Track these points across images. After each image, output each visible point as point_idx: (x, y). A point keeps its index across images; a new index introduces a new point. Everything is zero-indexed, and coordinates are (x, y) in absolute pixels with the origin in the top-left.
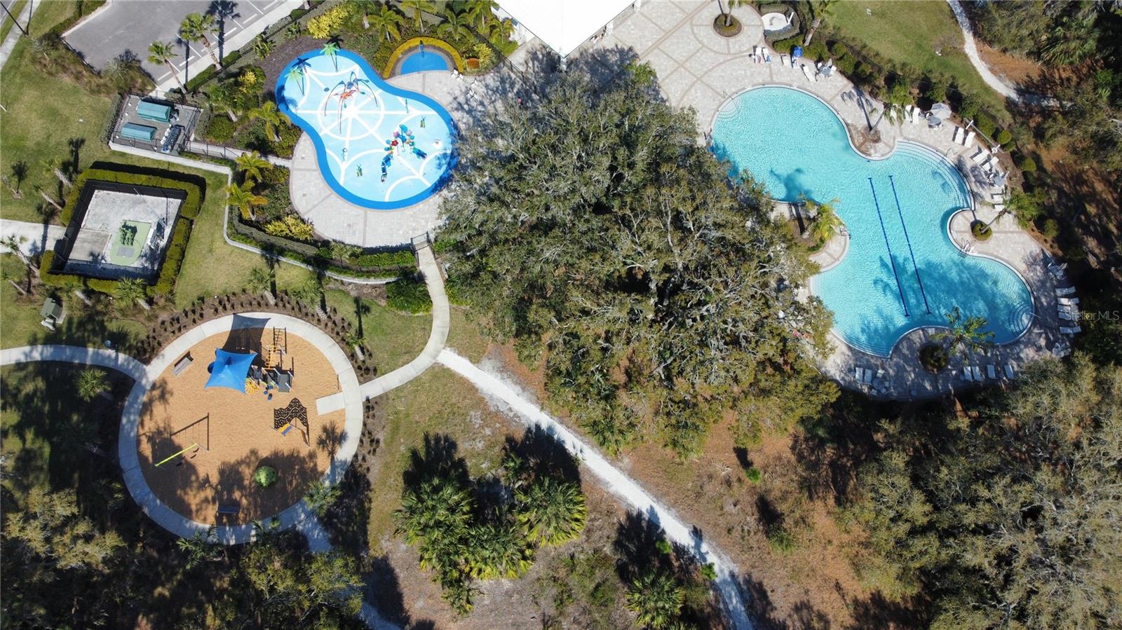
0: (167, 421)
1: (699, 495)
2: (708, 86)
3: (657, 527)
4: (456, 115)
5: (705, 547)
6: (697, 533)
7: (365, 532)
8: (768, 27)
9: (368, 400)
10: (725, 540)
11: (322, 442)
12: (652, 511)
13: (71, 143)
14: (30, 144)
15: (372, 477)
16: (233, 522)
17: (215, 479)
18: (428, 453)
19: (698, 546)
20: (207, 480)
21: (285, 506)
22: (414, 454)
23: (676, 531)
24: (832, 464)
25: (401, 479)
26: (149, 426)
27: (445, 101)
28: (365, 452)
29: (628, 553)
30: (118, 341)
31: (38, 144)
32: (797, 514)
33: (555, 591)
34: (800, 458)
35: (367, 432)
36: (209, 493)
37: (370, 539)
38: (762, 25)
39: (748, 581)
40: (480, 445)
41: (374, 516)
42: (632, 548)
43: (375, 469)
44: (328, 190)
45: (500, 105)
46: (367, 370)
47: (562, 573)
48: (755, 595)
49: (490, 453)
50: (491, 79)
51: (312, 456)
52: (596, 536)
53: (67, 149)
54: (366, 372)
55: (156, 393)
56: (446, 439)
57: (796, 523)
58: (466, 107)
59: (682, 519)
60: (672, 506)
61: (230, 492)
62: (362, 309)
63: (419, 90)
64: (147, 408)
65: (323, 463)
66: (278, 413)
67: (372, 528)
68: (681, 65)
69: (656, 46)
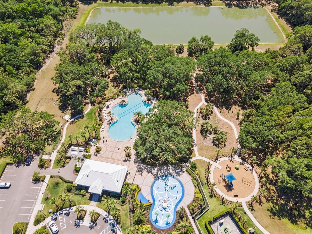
9: (214, 161)
44: (185, 195)
63: (150, 195)
68: (113, 152)
69: (111, 158)
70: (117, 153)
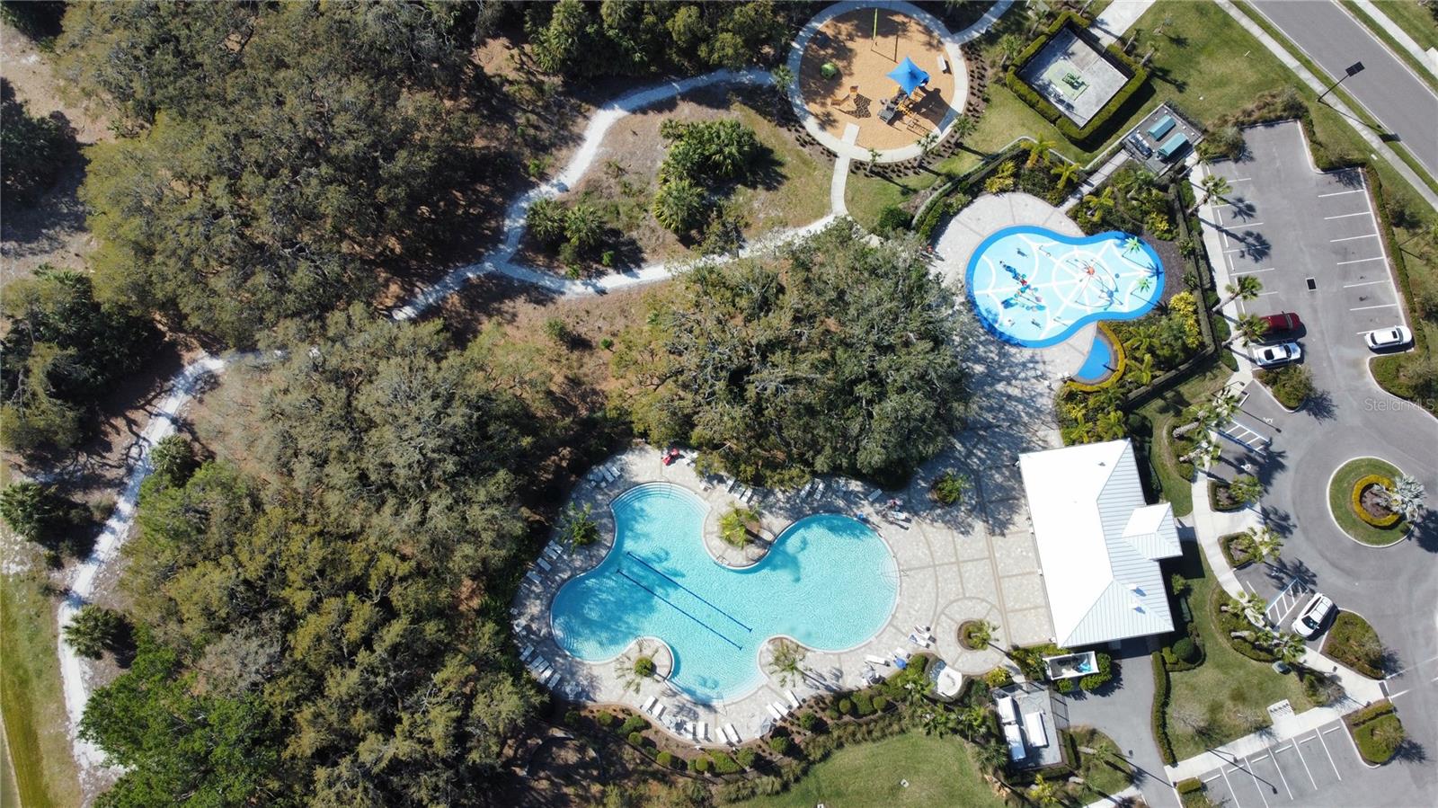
0: (911, 39)
1: (623, 311)
2: (924, 567)
3: (624, 272)
4: (1027, 353)
5: (590, 289)
6: (602, 292)
7: (751, 107)
8: (947, 670)
9: (836, 156)
10: (585, 306)
11: (828, 115)
12: (636, 276)
13: (1185, 84)
14: (1202, 58)
15: (784, 130)
16: (813, 40)
17: (849, 44)
18: (776, 172)
19: (594, 286)
20: (851, 39)
21: (801, 72)
22: (781, 164)
23: (614, 281)
24: (575, 408)
25: (770, 146)
26: (913, 26)
27: (1048, 354)
28: (803, 135)
29: (623, 244)
30: (991, 38)
31: (1198, 63)
32: (564, 361)
33: (635, 188)
34: (594, 392)
35: (813, 142)
36: (842, 37)
37: (746, 108)
38: (952, 667)
39: (552, 300)
40: (756, 205)
41: (760, 118)
42: (624, 248)
43: (788, 135)
45: (1015, 392)
46: (858, 168)
47: (642, 199)
48: (542, 297)
49: (747, 208)
50: (1046, 403)
51: (823, 105)
52: (648, 233)
53: (1180, 79)
54: (857, 166)
55: (935, 42)
56: (776, 188)
57: (560, 356)
58: (1031, 365)
59: (616, 290)
60: (630, 291)
61: (834, 48)
62: (906, 191)
63: (1071, 341)
64: (928, 31)
65: (814, 107)
66: (868, 101)
67: (752, 112)
68: (958, 563)
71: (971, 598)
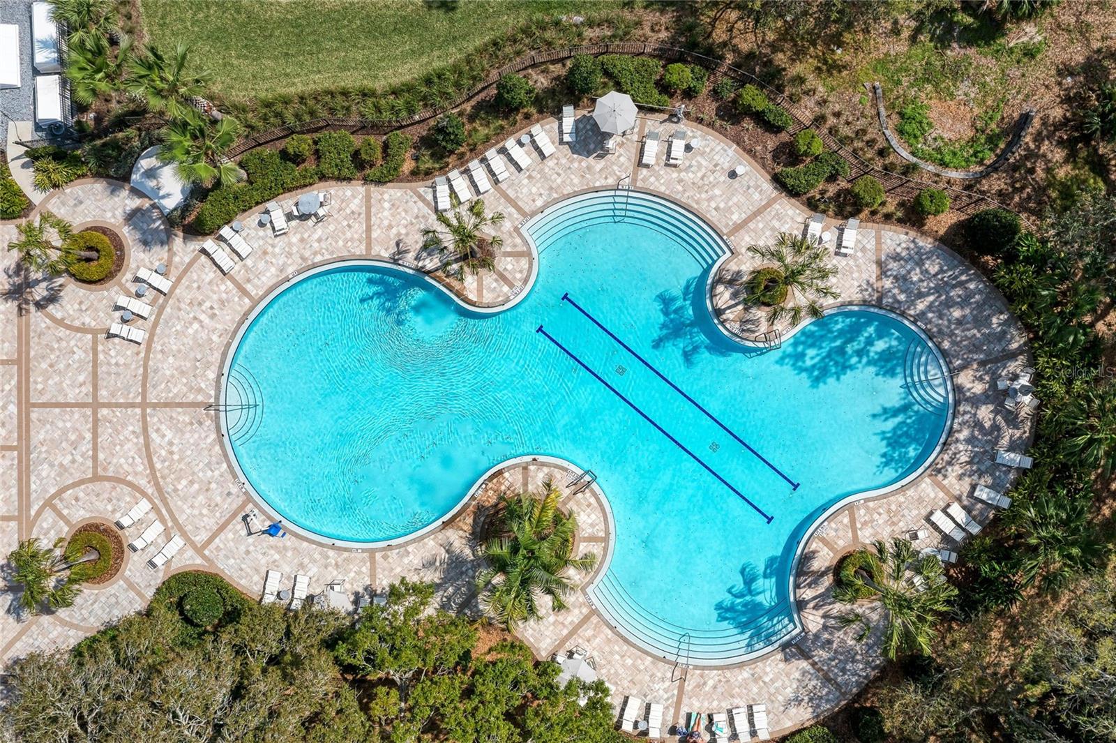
2: (166, 405)
68: (96, 405)
69: (26, 404)
70: (86, 447)
71: (83, 330)
